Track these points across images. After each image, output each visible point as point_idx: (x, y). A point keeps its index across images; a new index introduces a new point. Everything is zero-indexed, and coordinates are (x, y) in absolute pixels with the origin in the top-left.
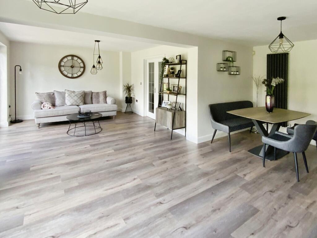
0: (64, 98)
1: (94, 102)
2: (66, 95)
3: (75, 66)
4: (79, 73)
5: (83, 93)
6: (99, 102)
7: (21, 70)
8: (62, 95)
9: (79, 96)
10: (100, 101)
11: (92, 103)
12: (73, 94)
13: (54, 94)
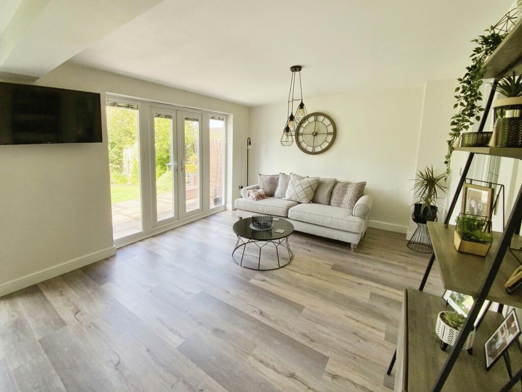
0: (287, 186)
1: (332, 202)
2: (290, 182)
3: (320, 132)
5: (316, 181)
7: (250, 143)
8: (286, 180)
9: (304, 186)
11: (329, 204)
12: (298, 181)
13: (278, 179)
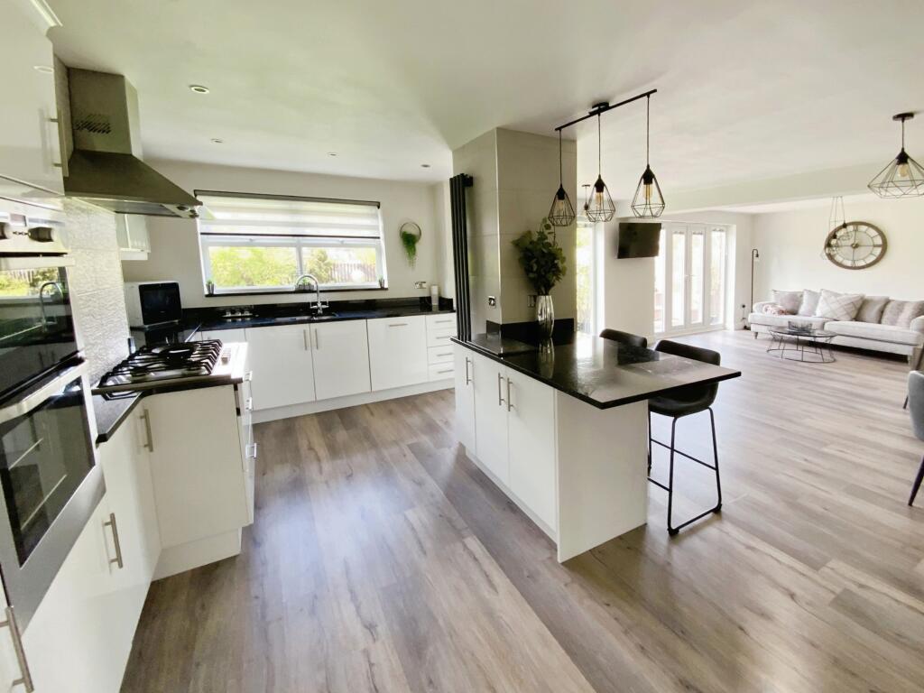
0: (816, 303)
1: (884, 320)
2: (821, 298)
3: (862, 244)
4: (872, 259)
5: (859, 298)
6: (896, 322)
7: (757, 256)
8: (815, 297)
9: (843, 304)
10: (899, 320)
11: (880, 322)
12: (833, 298)
13: (802, 296)
